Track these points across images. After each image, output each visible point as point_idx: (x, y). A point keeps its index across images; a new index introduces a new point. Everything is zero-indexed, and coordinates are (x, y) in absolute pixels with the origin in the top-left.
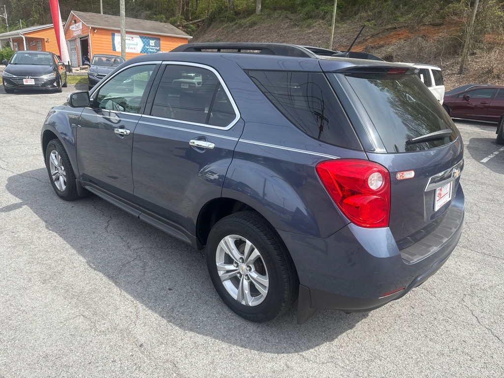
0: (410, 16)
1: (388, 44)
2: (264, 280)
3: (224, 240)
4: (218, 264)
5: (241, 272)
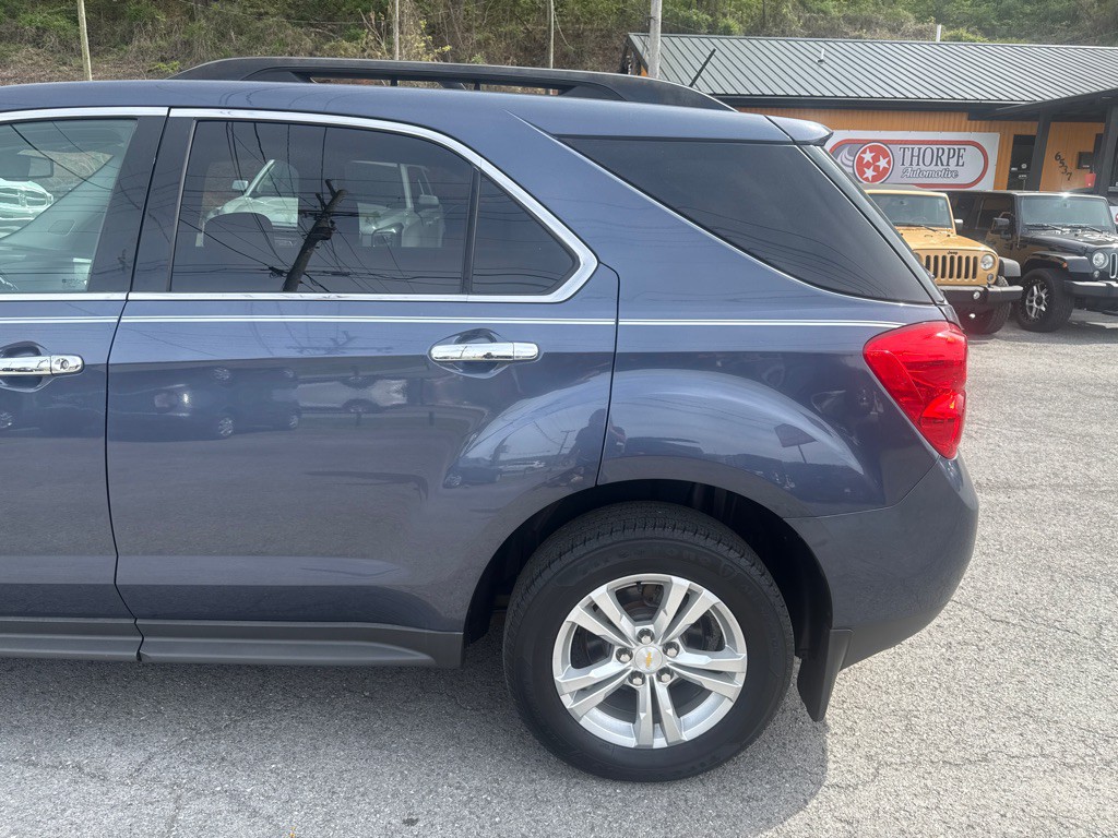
2: (735, 659)
3: (585, 601)
4: (559, 676)
5: (642, 668)
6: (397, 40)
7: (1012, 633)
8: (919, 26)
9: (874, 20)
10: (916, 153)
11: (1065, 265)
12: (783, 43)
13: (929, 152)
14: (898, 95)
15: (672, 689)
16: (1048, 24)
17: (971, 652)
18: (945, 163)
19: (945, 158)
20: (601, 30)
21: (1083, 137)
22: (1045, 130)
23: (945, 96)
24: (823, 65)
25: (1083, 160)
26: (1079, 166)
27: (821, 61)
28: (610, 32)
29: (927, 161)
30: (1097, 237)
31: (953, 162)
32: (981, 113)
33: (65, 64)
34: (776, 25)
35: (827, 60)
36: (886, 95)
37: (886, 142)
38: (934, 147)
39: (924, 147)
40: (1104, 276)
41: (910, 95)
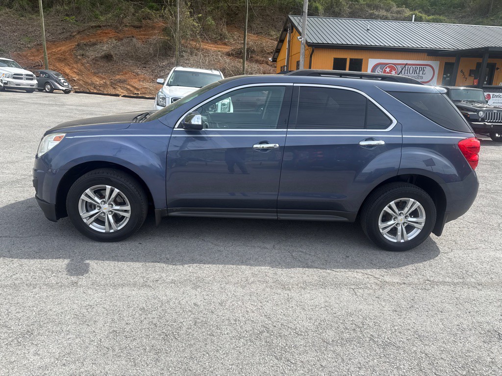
0: (110, 15)
1: (101, 42)
2: (422, 219)
3: (388, 205)
4: (379, 224)
5: (399, 222)
6: (178, 11)
7: (476, 225)
8: (398, 9)
9: (379, 6)
10: (407, 69)
11: (469, 116)
12: (351, 21)
13: (412, 69)
14: (401, 45)
15: (406, 228)
16: (452, 9)
17: (466, 229)
18: (418, 73)
19: (418, 71)
20: (261, 7)
21: (472, 64)
22: (458, 61)
23: (419, 46)
24: (369, 31)
25: (471, 72)
26: (470, 75)
27: (368, 30)
28: (265, 7)
29: (411, 72)
30: (480, 105)
31: (421, 72)
32: (433, 53)
33: (23, 16)
34: (337, 7)
35: (370, 29)
36: (396, 45)
37: (395, 64)
38: (414, 67)
39: (410, 66)
40: (483, 120)
41: (405, 46)
